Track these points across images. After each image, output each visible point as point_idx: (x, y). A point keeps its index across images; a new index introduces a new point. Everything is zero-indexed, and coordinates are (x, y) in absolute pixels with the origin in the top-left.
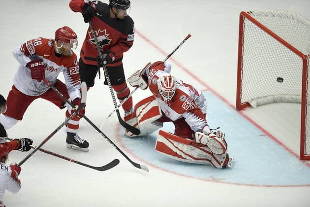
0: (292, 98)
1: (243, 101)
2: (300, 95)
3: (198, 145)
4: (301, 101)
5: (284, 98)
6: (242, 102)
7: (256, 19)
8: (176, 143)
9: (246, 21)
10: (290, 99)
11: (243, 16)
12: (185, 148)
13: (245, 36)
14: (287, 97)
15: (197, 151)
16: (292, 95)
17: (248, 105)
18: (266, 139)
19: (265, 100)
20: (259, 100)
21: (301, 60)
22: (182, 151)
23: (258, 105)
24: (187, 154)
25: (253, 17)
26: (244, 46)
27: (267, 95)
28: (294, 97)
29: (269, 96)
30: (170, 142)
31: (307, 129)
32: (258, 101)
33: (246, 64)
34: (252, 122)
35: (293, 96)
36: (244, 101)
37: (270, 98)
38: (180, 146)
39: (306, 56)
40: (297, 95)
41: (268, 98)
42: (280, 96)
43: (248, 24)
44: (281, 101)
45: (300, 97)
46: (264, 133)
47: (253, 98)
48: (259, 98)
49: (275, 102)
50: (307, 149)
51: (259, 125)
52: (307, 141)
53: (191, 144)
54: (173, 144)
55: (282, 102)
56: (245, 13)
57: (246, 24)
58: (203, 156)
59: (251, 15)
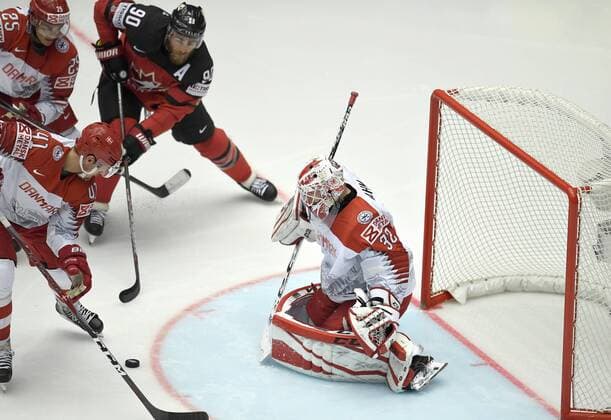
0: (546, 283)
1: (437, 287)
2: (562, 277)
3: (352, 343)
4: (564, 290)
5: (528, 282)
6: (434, 291)
7: (467, 107)
8: (306, 342)
9: (445, 110)
10: (541, 285)
11: (439, 99)
12: (327, 351)
13: (443, 143)
14: (534, 280)
15: (354, 357)
16: (546, 276)
17: (447, 296)
18: (487, 373)
19: (485, 287)
20: (472, 287)
21: (564, 199)
22: (321, 358)
23: (470, 298)
24: (331, 364)
25: (461, 102)
26: (441, 166)
27: (490, 275)
28: (550, 280)
29: (494, 277)
30: (296, 339)
31: (577, 352)
32: (468, 289)
33: (444, 205)
34: (456, 334)
35: (546, 279)
36: (439, 289)
37: (496, 283)
38: (316, 347)
39: (576, 190)
40: (556, 277)
41: (492, 282)
42: (520, 278)
43: (449, 117)
44: (522, 289)
45: (562, 281)
46: (481, 361)
47: (458, 282)
48: (472, 282)
49: (506, 291)
50: (576, 396)
51: (472, 342)
52: (576, 379)
53: (336, 341)
54: (301, 344)
55: (524, 291)
56: (443, 91)
57: (444, 118)
58: (367, 365)
59: (456, 97)
